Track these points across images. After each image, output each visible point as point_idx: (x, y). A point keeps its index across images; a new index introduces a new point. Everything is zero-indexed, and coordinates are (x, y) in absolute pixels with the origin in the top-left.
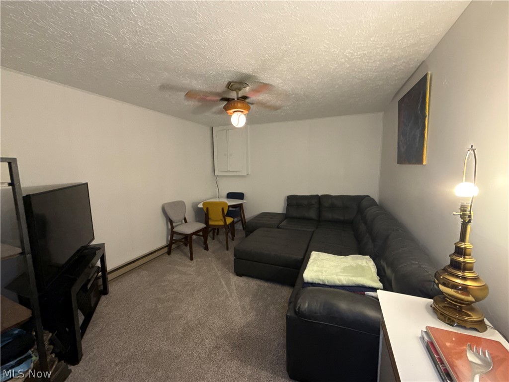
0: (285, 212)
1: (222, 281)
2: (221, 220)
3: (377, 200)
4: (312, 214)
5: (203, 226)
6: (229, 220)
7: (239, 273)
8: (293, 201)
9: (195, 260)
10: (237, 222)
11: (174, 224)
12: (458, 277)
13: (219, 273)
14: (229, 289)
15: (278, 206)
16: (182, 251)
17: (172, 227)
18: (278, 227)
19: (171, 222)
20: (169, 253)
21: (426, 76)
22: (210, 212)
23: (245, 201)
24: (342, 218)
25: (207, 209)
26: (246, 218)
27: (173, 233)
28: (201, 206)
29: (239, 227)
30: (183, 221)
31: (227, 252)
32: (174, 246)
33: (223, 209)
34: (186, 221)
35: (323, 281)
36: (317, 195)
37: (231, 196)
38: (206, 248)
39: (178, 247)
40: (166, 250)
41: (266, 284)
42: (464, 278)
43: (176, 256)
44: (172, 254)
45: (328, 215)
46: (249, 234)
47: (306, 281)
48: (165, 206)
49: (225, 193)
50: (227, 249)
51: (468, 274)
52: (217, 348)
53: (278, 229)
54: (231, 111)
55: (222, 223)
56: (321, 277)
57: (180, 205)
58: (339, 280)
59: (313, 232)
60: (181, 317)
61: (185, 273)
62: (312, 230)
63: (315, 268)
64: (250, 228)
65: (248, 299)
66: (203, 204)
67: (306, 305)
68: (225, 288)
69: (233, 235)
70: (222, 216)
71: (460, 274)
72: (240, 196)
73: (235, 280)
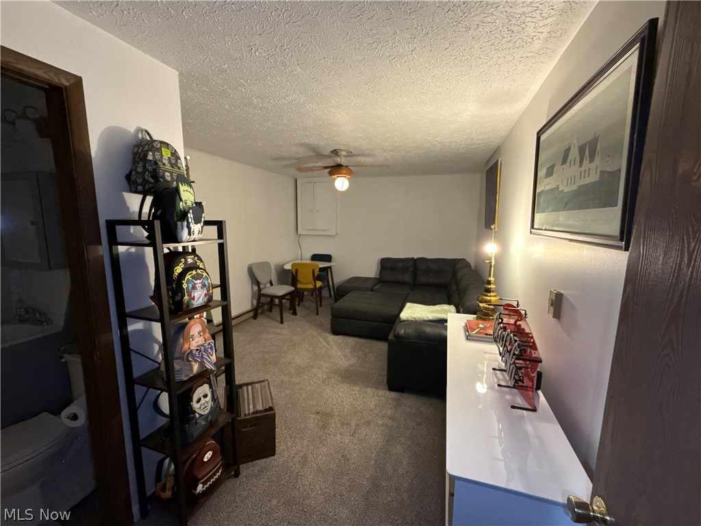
0: (378, 277)
1: (320, 339)
2: (311, 283)
3: (473, 266)
4: (407, 278)
5: (292, 289)
6: (319, 284)
7: (335, 332)
8: (387, 265)
9: (285, 323)
10: (324, 287)
11: (262, 286)
12: (488, 296)
13: (315, 334)
14: (328, 344)
15: (370, 270)
16: (268, 316)
17: (260, 290)
18: (372, 290)
19: (258, 284)
20: (255, 317)
21: (497, 162)
22: (300, 274)
23: (333, 264)
24: (437, 282)
25: (297, 271)
26: (335, 283)
27: (259, 295)
28: (288, 267)
29: (325, 293)
30: (269, 285)
31: (317, 316)
32: (259, 311)
33: (313, 271)
34: (271, 284)
35: (414, 318)
36: (413, 258)
37: (316, 257)
38: (295, 313)
39: (262, 313)
40: (251, 314)
41: (363, 341)
42: (490, 296)
43: (262, 320)
44: (259, 318)
45: (423, 279)
46: (339, 300)
47: (402, 319)
48: (253, 267)
49: (309, 255)
50: (317, 314)
51: (492, 294)
52: (329, 378)
53: (372, 292)
54: (336, 176)
55: (311, 286)
56: (414, 316)
57: (265, 265)
58: (427, 317)
59: (408, 294)
60: (290, 363)
61: (280, 334)
62: (407, 292)
63: (409, 311)
64: (341, 292)
65: (348, 351)
66: (293, 265)
67: (403, 331)
68: (324, 344)
69: (321, 302)
70: (312, 277)
71: (489, 295)
72: (327, 258)
73: (332, 338)
